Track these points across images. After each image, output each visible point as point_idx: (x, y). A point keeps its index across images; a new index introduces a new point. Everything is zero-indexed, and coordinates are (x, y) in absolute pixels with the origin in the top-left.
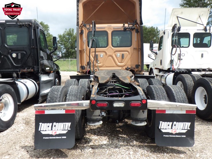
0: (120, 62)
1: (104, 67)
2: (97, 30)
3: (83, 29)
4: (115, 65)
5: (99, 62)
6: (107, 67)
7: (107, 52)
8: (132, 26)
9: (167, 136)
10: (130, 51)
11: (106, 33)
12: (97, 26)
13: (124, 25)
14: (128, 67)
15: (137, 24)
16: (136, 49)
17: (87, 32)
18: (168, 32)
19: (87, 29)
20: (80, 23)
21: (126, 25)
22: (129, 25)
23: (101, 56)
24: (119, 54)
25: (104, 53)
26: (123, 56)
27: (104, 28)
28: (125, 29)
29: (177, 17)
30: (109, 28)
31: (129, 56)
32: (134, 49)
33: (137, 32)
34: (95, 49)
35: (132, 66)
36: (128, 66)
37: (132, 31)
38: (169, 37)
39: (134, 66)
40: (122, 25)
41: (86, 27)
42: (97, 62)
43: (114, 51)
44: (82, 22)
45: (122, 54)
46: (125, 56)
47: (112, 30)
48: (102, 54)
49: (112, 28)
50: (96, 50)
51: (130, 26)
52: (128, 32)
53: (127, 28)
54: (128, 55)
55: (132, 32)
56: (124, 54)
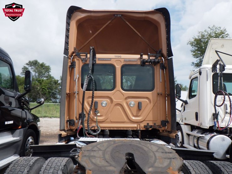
0: (135, 115)
1: (108, 122)
2: (98, 62)
3: (76, 60)
4: (126, 119)
5: (99, 114)
6: (112, 122)
7: (113, 98)
8: (154, 58)
10: (150, 97)
11: (110, 68)
12: (98, 56)
13: (141, 56)
14: (148, 124)
15: (162, 55)
16: (161, 94)
17: (81, 64)
18: (207, 71)
19: (82, 60)
20: (71, 50)
21: (145, 57)
22: (149, 56)
23: (103, 105)
24: (133, 102)
25: (108, 100)
26: (139, 106)
27: (109, 59)
28: (144, 63)
29: (216, 52)
30: (118, 60)
31: (150, 106)
32: (158, 94)
33: (163, 67)
34: (93, 93)
35: (155, 122)
36: (148, 122)
37: (155, 65)
38: (209, 80)
39: (158, 123)
40: (139, 56)
41: (80, 58)
42: (95, 114)
43: (125, 96)
44: (75, 49)
45: (139, 103)
46: (143, 106)
47: (123, 64)
48: (105, 102)
49: (122, 60)
50: (95, 95)
51: (151, 58)
52: (148, 67)
53: (147, 62)
54: (147, 104)
55: (155, 67)
56: (141, 103)
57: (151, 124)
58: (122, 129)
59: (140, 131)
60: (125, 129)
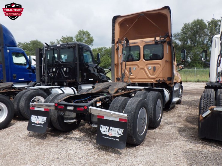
0: (152, 74)
1: (137, 79)
2: (130, 45)
3: (119, 45)
4: (146, 77)
5: (132, 74)
6: (139, 79)
7: (139, 65)
8: (163, 39)
9: (105, 137)
10: (161, 64)
11: (138, 47)
12: (130, 41)
13: (155, 38)
14: (159, 79)
15: (169, 36)
16: (168, 61)
17: (122, 47)
18: (216, 40)
19: (122, 45)
20: (116, 40)
21: (158, 39)
22: (160, 38)
23: (134, 69)
24: (150, 67)
25: (137, 66)
27: (137, 43)
28: (156, 43)
30: (141, 42)
31: (161, 69)
32: (166, 61)
33: (169, 44)
34: (126, 63)
35: (164, 78)
36: (159, 78)
37: (164, 43)
39: (166, 79)
40: (153, 39)
41: (121, 44)
42: (130, 74)
43: (146, 64)
44: (118, 39)
46: (157, 69)
47: (144, 44)
48: (134, 67)
49: (144, 42)
51: (161, 39)
52: (159, 45)
53: (159, 42)
54: (159, 68)
55: (164, 44)
56: (155, 67)
57: (161, 79)
58: (144, 82)
59: (154, 84)
60: (146, 82)
